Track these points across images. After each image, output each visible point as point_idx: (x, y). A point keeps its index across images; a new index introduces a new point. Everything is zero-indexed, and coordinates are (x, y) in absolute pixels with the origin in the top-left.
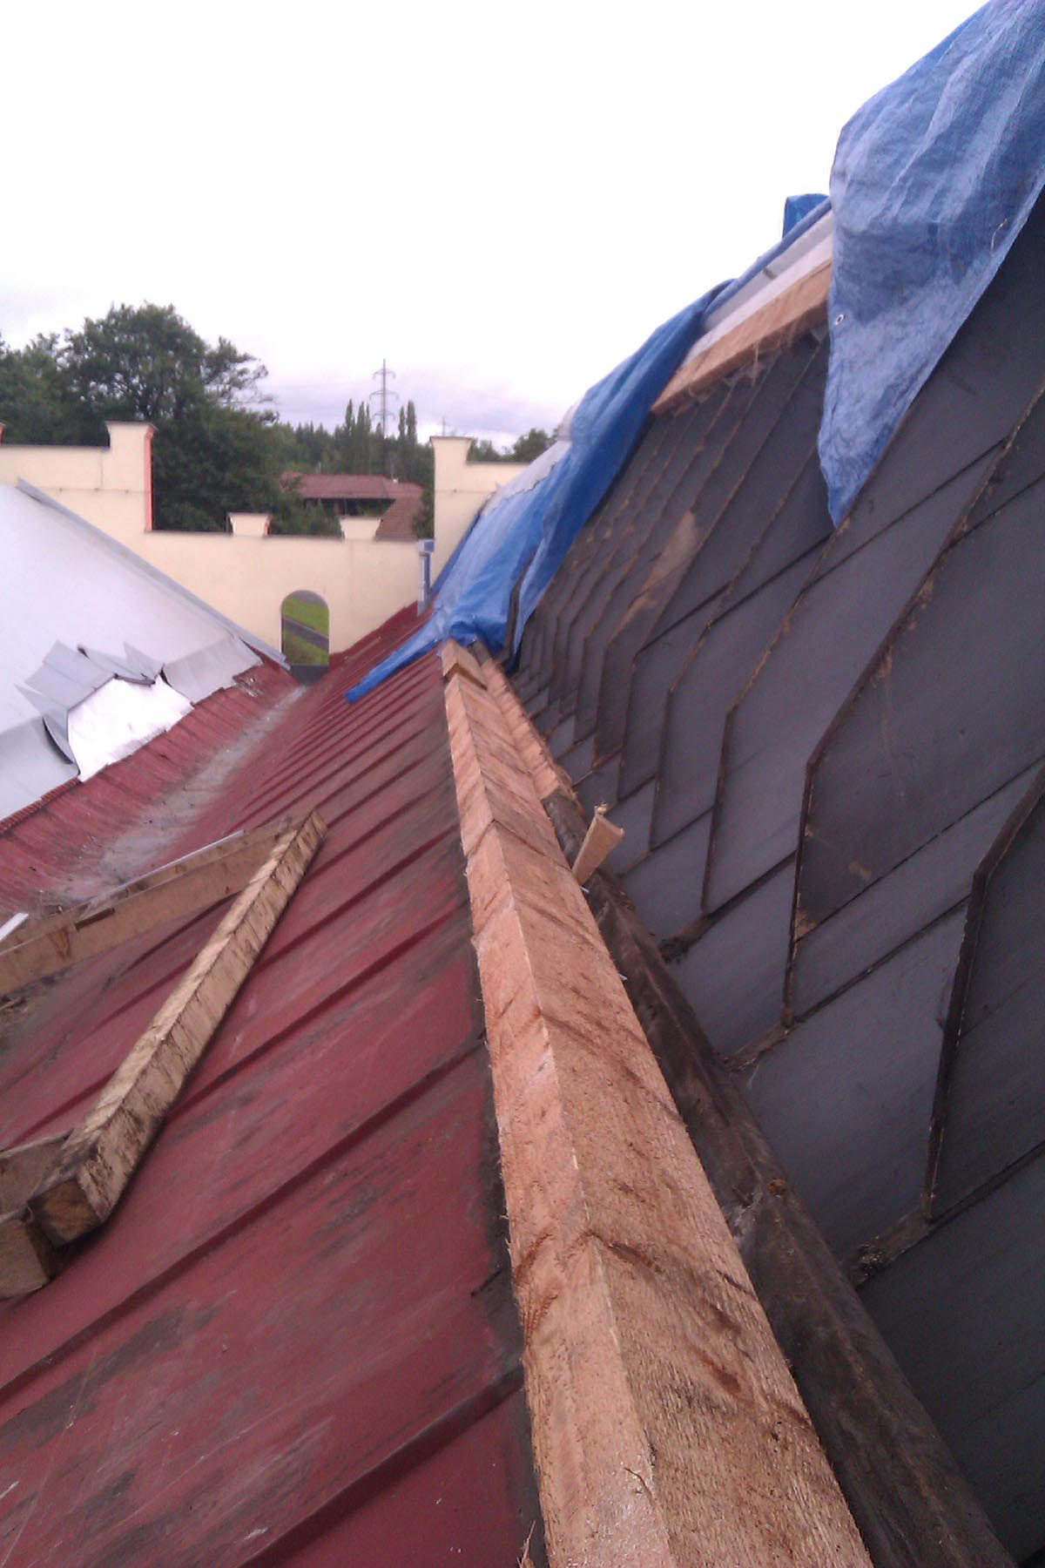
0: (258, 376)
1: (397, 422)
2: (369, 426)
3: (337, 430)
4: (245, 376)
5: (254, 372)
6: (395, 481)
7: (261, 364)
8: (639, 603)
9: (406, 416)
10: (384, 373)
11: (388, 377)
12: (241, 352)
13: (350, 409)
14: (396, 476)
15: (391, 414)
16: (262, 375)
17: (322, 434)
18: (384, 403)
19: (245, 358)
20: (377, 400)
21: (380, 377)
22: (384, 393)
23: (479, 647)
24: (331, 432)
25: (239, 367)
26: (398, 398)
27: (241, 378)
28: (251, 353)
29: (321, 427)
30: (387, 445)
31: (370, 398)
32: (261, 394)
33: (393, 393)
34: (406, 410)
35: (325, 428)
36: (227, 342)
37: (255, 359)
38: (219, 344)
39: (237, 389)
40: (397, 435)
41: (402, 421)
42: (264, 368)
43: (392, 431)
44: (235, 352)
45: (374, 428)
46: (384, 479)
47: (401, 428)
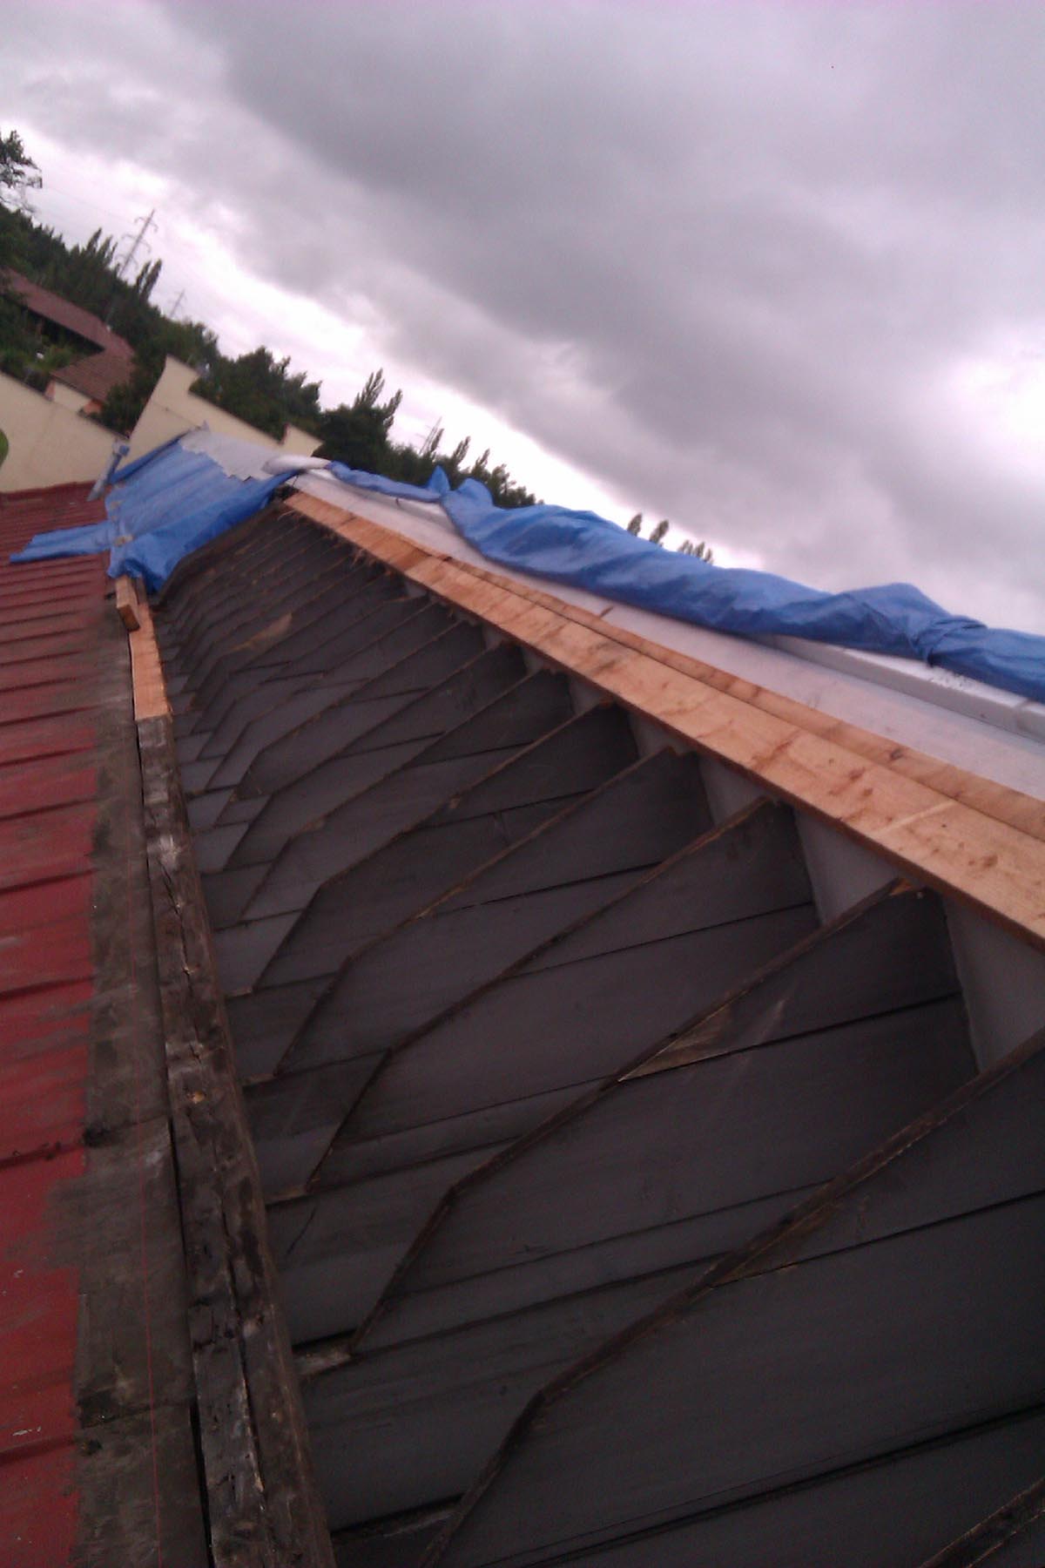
0: (31, 184)
1: (139, 272)
2: (109, 260)
3: (76, 249)
4: (19, 178)
5: (30, 179)
6: (109, 328)
7: (39, 175)
8: (247, 644)
9: (149, 271)
10: (148, 221)
11: (150, 228)
12: (26, 154)
13: (97, 236)
14: (111, 323)
15: (136, 262)
16: (35, 185)
17: (58, 245)
18: (134, 249)
19: (28, 162)
20: (130, 242)
21: (141, 224)
22: (139, 239)
23: (141, 586)
24: (69, 247)
25: (18, 167)
26: (149, 251)
27: (14, 178)
28: (34, 160)
29: (61, 236)
30: (118, 286)
31: (123, 238)
32: (26, 202)
33: (147, 245)
34: (152, 265)
35: (64, 240)
36: (18, 139)
37: (36, 168)
38: (9, 137)
39: (6, 186)
40: (132, 281)
41: (143, 274)
42: (41, 180)
43: (130, 276)
44: (21, 152)
45: (112, 266)
46: (99, 323)
47: (139, 280)
